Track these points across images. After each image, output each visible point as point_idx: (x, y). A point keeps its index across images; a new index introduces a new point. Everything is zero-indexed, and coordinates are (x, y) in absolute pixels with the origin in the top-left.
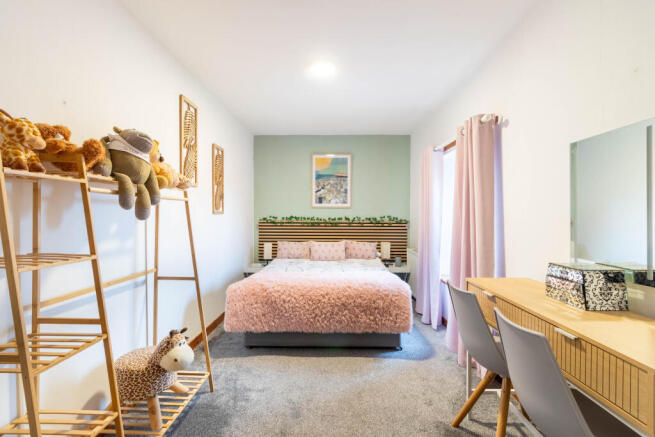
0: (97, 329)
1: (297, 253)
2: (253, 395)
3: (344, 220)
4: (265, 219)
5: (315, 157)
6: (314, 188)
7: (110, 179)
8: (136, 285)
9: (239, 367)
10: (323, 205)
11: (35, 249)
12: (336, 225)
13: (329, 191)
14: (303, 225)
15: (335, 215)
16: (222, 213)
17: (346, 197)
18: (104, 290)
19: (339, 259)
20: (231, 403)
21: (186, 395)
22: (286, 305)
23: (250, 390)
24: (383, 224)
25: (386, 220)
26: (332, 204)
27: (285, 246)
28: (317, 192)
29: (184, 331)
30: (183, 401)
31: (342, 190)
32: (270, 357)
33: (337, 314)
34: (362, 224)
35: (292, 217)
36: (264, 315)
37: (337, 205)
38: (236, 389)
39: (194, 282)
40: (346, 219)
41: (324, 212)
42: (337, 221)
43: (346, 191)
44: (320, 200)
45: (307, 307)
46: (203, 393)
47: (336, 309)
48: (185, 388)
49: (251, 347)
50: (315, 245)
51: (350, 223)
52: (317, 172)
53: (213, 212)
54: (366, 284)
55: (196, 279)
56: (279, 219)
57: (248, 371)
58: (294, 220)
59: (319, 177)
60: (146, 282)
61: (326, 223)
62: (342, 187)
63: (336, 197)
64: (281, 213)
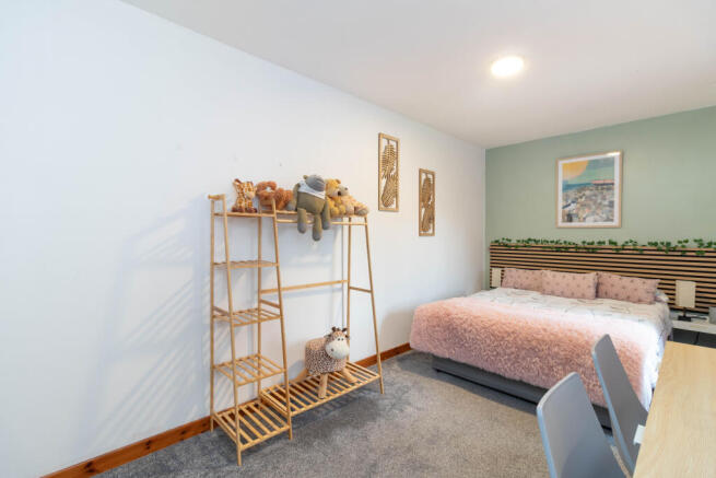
0: (277, 311)
1: (526, 282)
2: (409, 410)
3: (607, 245)
4: (497, 241)
5: (561, 163)
6: (561, 203)
7: (293, 212)
8: (333, 291)
9: (415, 383)
10: (574, 224)
11: (259, 257)
12: (594, 251)
13: (583, 205)
14: (544, 249)
15: (595, 237)
16: (433, 234)
17: (612, 212)
18: (283, 293)
19: (583, 297)
20: (388, 408)
21: (353, 384)
22: (467, 335)
23: (409, 404)
24: (684, 253)
25: (692, 246)
26: (589, 222)
27: (513, 274)
28: (564, 207)
29: (344, 330)
30: (347, 387)
31: (606, 203)
32: (449, 385)
33: (524, 359)
34: (641, 252)
35: (530, 240)
36: (445, 340)
37: (596, 224)
38: (400, 399)
39: (369, 295)
40: (611, 243)
41: (576, 234)
42: (596, 245)
43: (611, 204)
44: (570, 218)
45: (488, 342)
46: (370, 390)
47: (523, 352)
48: (354, 379)
49: (438, 371)
50: (549, 274)
51: (619, 250)
52: (564, 182)
53: (420, 235)
54: (570, 330)
55: (371, 291)
56: (514, 242)
57: (420, 390)
58: (533, 243)
59: (567, 187)
60: (342, 289)
61: (577, 248)
62: (604, 198)
63: (594, 213)
64: (516, 234)
